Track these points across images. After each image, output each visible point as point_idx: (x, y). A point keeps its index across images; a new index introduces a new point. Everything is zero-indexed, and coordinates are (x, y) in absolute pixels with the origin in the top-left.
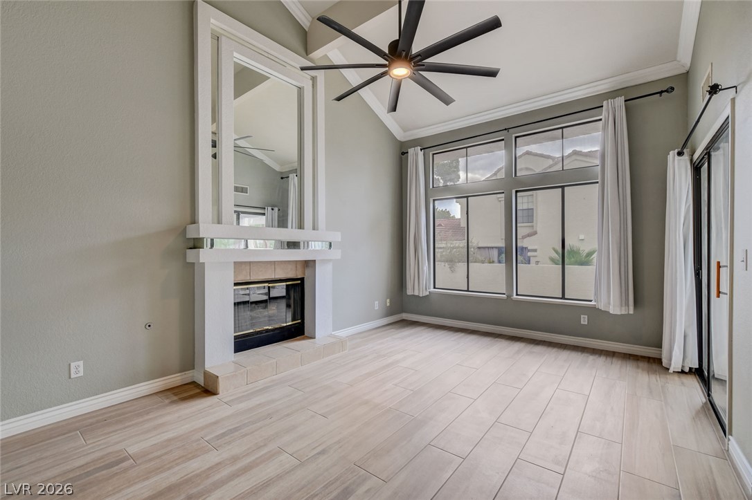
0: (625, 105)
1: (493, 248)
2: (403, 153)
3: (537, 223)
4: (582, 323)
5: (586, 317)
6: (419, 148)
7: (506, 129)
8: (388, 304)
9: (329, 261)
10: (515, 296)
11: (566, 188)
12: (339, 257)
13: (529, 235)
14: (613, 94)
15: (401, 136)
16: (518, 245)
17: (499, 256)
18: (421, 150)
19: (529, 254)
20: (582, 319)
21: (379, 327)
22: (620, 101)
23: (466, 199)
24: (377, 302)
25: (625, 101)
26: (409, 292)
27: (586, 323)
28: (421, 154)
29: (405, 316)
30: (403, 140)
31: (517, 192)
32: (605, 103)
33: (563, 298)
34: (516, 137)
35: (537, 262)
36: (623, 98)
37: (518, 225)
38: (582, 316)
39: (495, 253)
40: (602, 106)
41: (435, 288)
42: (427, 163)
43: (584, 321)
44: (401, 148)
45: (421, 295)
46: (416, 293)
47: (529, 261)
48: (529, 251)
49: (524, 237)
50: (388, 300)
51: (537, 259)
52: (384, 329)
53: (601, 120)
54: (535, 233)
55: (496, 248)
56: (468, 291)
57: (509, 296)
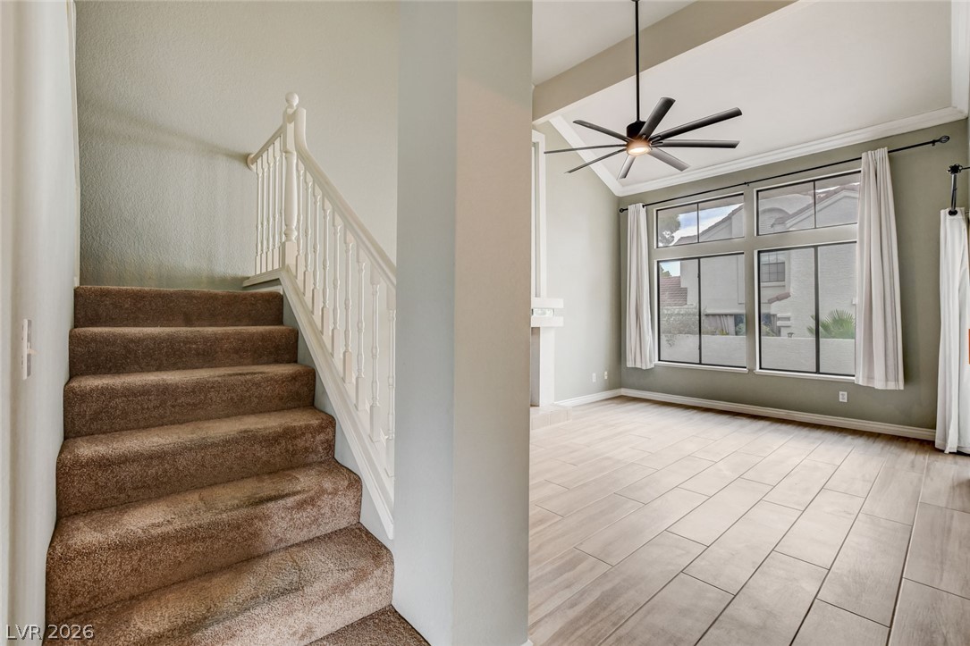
0: (889, 156)
1: (726, 315)
2: (622, 210)
3: (790, 282)
4: (841, 400)
5: (846, 393)
6: (641, 204)
7: (745, 183)
8: (606, 377)
9: (552, 327)
10: (758, 369)
11: (819, 248)
12: (561, 325)
13: (779, 299)
14: (873, 145)
15: (619, 190)
16: (762, 311)
17: (736, 325)
18: (643, 206)
19: (779, 323)
20: (840, 396)
21: (597, 402)
22: (882, 153)
23: (697, 260)
24: (594, 375)
25: (889, 152)
26: (630, 364)
27: (846, 401)
28: (643, 211)
29: (624, 392)
30: (621, 195)
31: (759, 252)
32: (864, 155)
33: (818, 372)
34: (758, 191)
35: (790, 334)
36: (886, 150)
37: (762, 284)
38: (841, 393)
39: (731, 321)
40: (861, 158)
41: (659, 360)
42: (650, 221)
43: (843, 399)
44: (619, 205)
45: (644, 368)
46: (638, 366)
47: (780, 332)
48: (779, 319)
49: (771, 301)
50: (606, 373)
51: (789, 330)
52: (606, 402)
53: (860, 172)
54: (787, 296)
55: (731, 315)
56: (700, 364)
57: (751, 371)
